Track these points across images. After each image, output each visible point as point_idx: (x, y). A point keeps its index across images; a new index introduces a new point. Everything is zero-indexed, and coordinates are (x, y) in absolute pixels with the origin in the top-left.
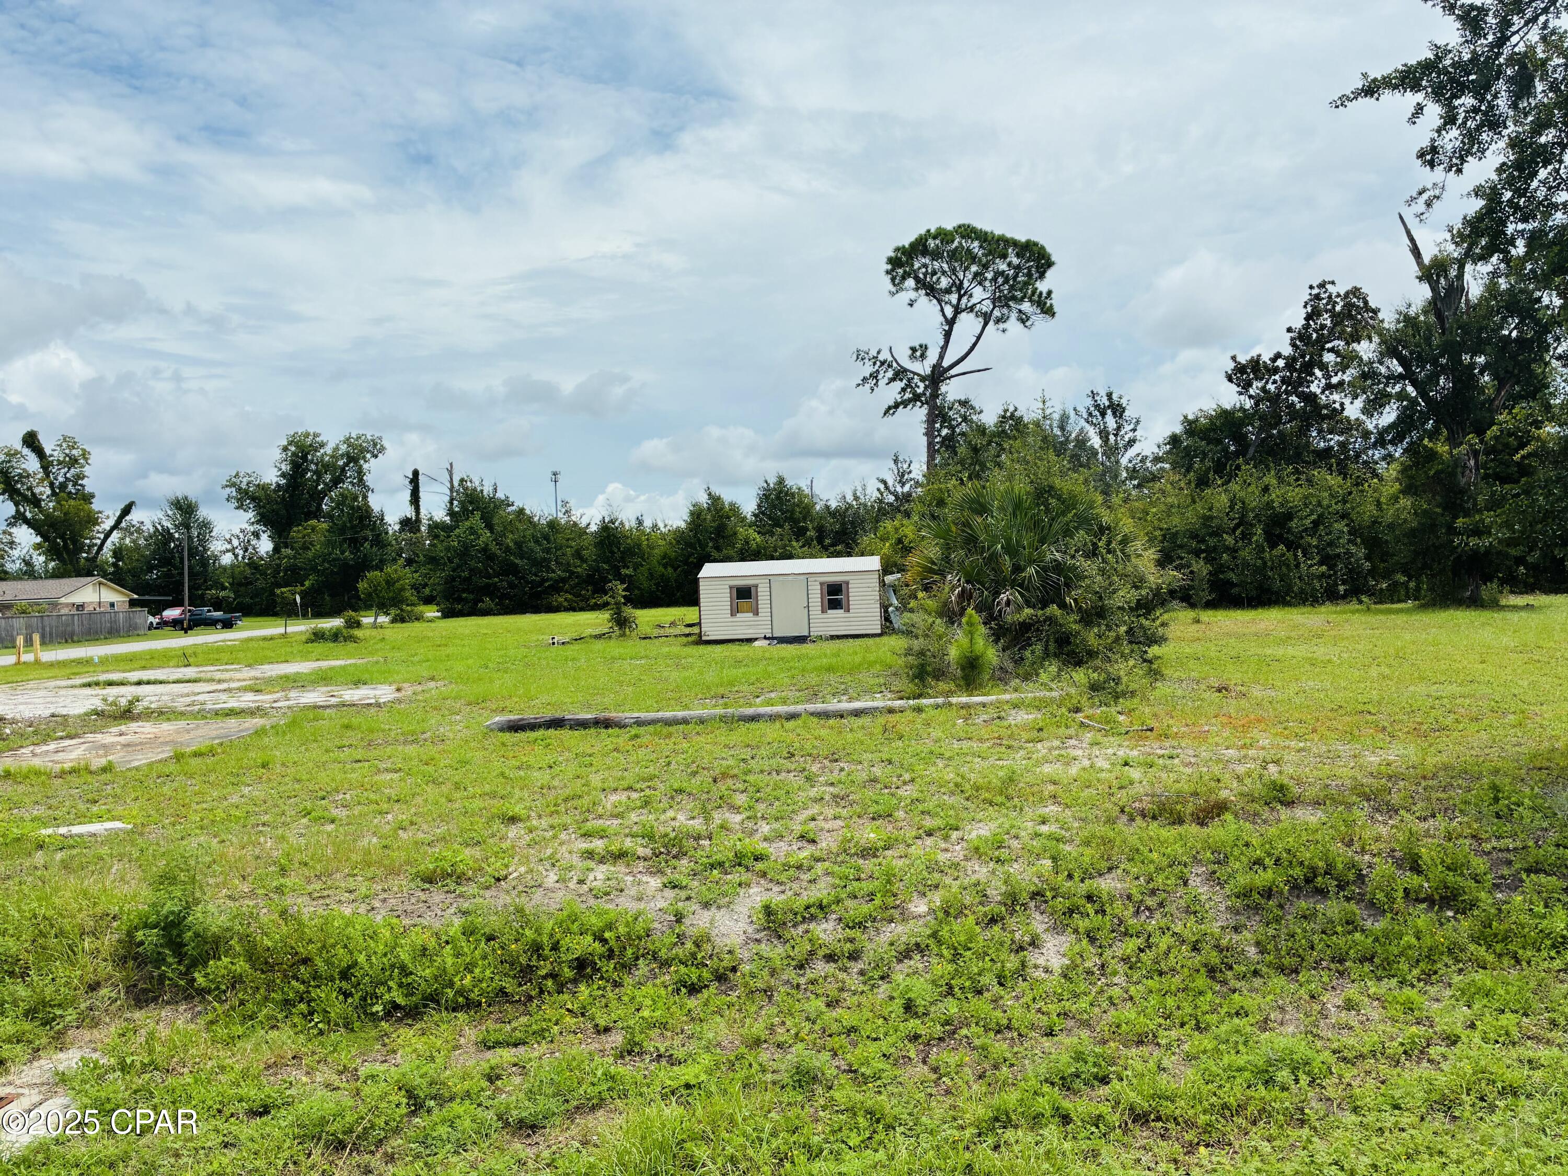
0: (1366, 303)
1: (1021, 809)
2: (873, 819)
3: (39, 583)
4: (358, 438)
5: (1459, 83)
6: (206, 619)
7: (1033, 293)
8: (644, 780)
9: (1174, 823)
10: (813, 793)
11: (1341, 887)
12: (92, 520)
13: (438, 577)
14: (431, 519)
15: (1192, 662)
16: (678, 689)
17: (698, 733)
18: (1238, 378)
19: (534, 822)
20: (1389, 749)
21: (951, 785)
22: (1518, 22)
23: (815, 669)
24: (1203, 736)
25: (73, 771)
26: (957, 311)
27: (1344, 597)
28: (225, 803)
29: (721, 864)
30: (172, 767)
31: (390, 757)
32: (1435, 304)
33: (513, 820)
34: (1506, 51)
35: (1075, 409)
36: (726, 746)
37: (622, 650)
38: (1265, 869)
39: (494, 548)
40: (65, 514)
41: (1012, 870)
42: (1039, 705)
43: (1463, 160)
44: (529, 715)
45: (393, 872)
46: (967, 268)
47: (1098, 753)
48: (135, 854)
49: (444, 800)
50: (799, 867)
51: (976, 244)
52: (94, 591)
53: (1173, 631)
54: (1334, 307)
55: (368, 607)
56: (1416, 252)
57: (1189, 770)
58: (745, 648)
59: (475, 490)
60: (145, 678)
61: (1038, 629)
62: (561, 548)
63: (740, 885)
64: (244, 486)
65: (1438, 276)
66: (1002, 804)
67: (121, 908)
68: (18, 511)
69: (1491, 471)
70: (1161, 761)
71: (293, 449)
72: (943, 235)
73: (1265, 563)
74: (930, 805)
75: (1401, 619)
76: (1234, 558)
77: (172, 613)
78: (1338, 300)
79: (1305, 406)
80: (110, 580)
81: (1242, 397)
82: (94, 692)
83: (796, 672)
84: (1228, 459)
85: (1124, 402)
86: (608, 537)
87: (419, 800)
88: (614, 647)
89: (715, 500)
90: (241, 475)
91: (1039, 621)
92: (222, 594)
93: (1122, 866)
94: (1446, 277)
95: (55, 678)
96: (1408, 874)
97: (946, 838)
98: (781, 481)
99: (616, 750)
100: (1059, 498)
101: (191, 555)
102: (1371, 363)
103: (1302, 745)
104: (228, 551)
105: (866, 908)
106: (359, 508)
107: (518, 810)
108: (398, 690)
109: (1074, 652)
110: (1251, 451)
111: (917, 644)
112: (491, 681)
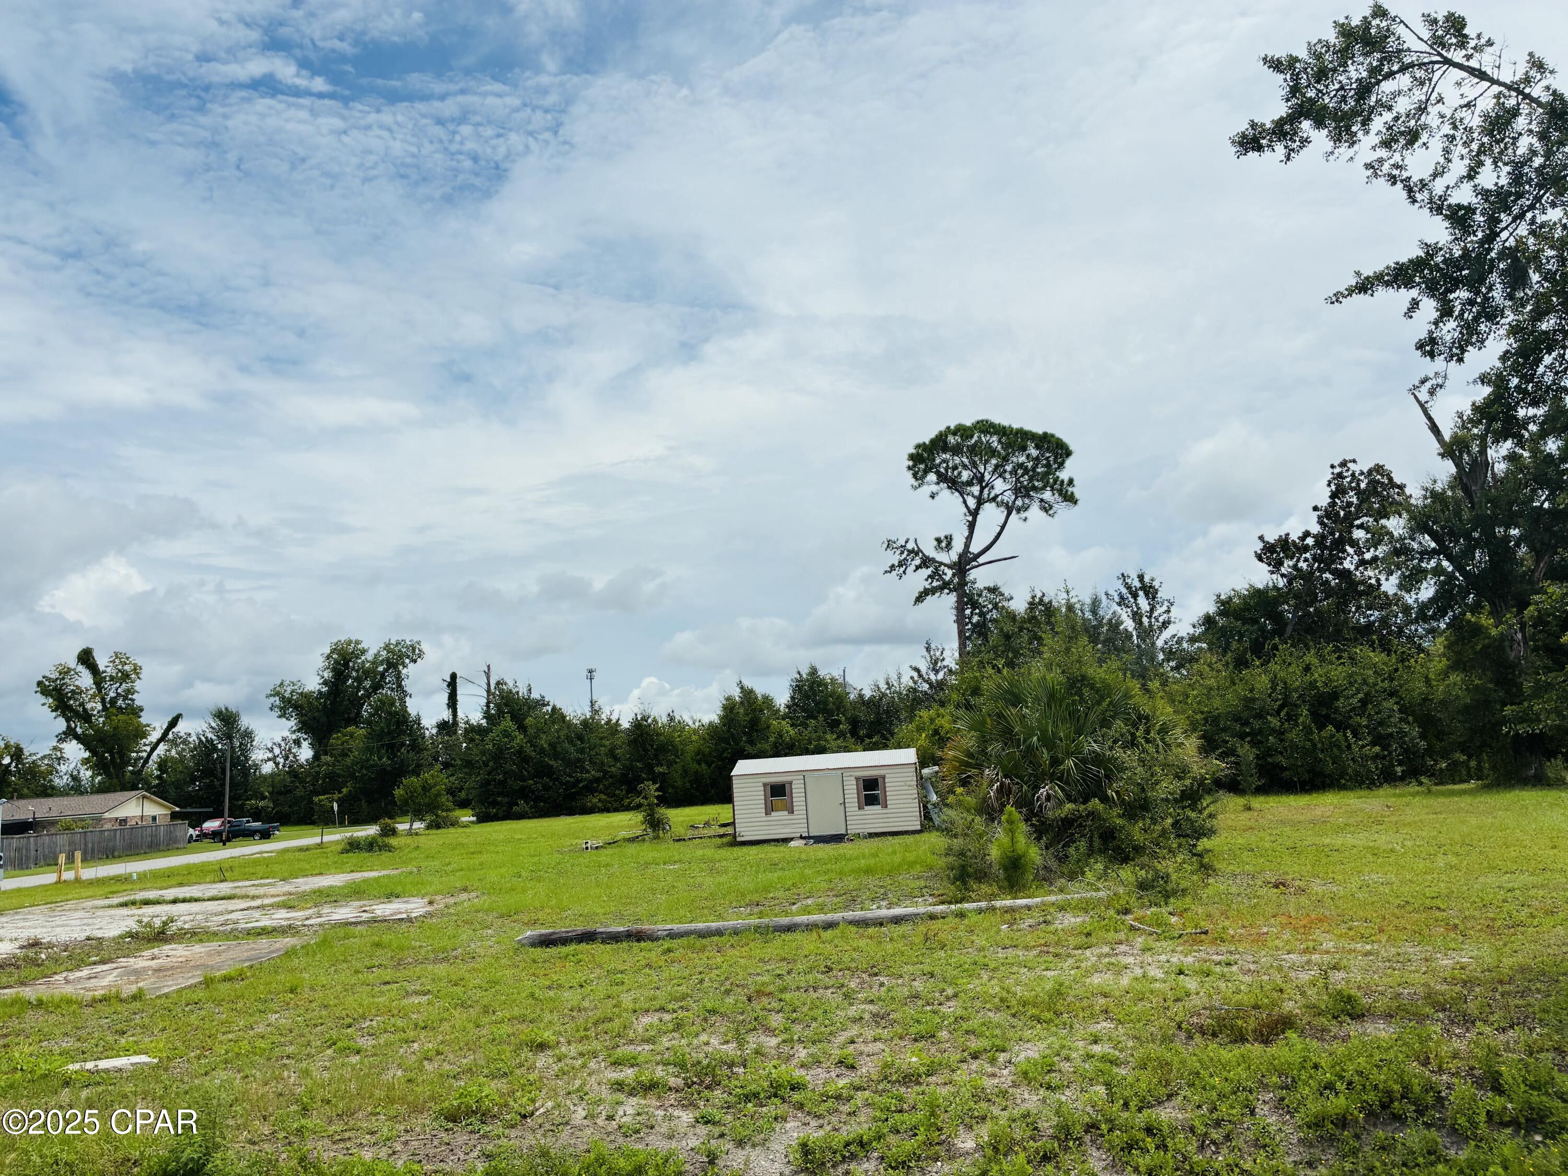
0: (1391, 479)
1: (1071, 1027)
2: (916, 1040)
3: (86, 798)
4: (398, 644)
5: (1451, 278)
6: (244, 830)
7: (1056, 480)
8: (677, 1000)
9: (1236, 1041)
10: (852, 1011)
11: (1420, 1112)
12: (141, 733)
13: (473, 782)
14: (467, 722)
15: (1246, 853)
16: (712, 896)
17: (732, 946)
18: (1268, 558)
19: (563, 1049)
20: (1462, 950)
21: (997, 1000)
22: (1505, 218)
23: (853, 871)
24: (1260, 939)
25: (104, 999)
26: (980, 502)
27: (1402, 779)
28: (251, 1033)
29: (756, 1095)
30: (201, 994)
31: (419, 978)
32: (1461, 479)
33: (542, 1047)
34: (1497, 246)
35: (1107, 594)
36: (762, 960)
37: (655, 854)
38: (1337, 1094)
39: (528, 750)
40: (115, 729)
41: (1064, 1098)
42: (1085, 907)
43: (1463, 351)
44: (561, 928)
45: (417, 1109)
46: (987, 462)
47: (1150, 960)
48: (160, 1092)
49: (472, 1025)
50: (838, 1097)
51: (995, 438)
52: (137, 805)
53: (1221, 821)
54: (1358, 485)
55: (404, 813)
56: (1435, 429)
57: (1248, 979)
58: (782, 848)
59: (511, 692)
60: (181, 896)
61: (1080, 825)
62: (595, 747)
63: (776, 1119)
64: (287, 695)
65: (1461, 453)
66: (1051, 1021)
67: (142, 1153)
68: (69, 727)
69: (1540, 643)
70: (1218, 969)
71: (335, 656)
72: (962, 431)
73: (1314, 745)
74: (974, 1023)
75: (1465, 802)
76: (1282, 740)
77: (212, 825)
78: (1362, 478)
79: (1340, 583)
80: (154, 794)
81: (1274, 576)
82: (130, 913)
83: (832, 875)
84: (1266, 639)
85: (1156, 584)
86: (642, 735)
87: (446, 1026)
88: (648, 851)
89: (748, 694)
90: (286, 683)
91: (1081, 816)
92: (261, 804)
93: (1183, 1093)
94: (1469, 453)
95: (93, 897)
96: (1490, 1094)
97: (993, 1061)
98: (814, 672)
99: (648, 966)
100: (1092, 687)
101: (233, 765)
102: (1402, 539)
103: (1368, 947)
104: (269, 759)
105: (910, 1145)
106: (396, 713)
107: (548, 1036)
108: (431, 903)
109: (1119, 847)
110: (1289, 629)
111: (957, 843)
112: (524, 891)
